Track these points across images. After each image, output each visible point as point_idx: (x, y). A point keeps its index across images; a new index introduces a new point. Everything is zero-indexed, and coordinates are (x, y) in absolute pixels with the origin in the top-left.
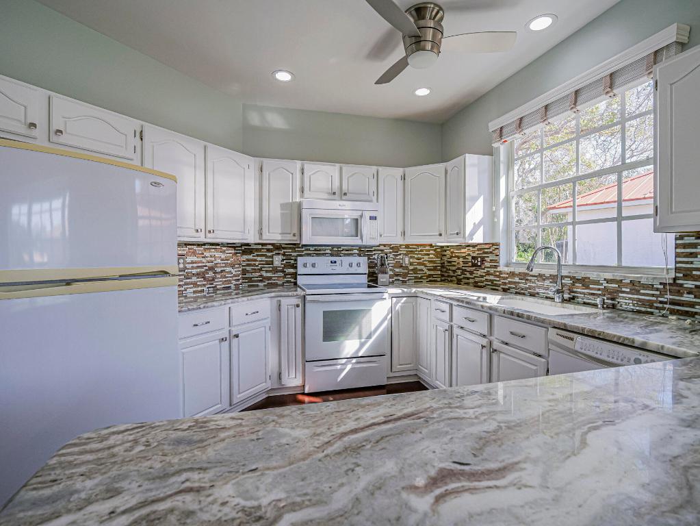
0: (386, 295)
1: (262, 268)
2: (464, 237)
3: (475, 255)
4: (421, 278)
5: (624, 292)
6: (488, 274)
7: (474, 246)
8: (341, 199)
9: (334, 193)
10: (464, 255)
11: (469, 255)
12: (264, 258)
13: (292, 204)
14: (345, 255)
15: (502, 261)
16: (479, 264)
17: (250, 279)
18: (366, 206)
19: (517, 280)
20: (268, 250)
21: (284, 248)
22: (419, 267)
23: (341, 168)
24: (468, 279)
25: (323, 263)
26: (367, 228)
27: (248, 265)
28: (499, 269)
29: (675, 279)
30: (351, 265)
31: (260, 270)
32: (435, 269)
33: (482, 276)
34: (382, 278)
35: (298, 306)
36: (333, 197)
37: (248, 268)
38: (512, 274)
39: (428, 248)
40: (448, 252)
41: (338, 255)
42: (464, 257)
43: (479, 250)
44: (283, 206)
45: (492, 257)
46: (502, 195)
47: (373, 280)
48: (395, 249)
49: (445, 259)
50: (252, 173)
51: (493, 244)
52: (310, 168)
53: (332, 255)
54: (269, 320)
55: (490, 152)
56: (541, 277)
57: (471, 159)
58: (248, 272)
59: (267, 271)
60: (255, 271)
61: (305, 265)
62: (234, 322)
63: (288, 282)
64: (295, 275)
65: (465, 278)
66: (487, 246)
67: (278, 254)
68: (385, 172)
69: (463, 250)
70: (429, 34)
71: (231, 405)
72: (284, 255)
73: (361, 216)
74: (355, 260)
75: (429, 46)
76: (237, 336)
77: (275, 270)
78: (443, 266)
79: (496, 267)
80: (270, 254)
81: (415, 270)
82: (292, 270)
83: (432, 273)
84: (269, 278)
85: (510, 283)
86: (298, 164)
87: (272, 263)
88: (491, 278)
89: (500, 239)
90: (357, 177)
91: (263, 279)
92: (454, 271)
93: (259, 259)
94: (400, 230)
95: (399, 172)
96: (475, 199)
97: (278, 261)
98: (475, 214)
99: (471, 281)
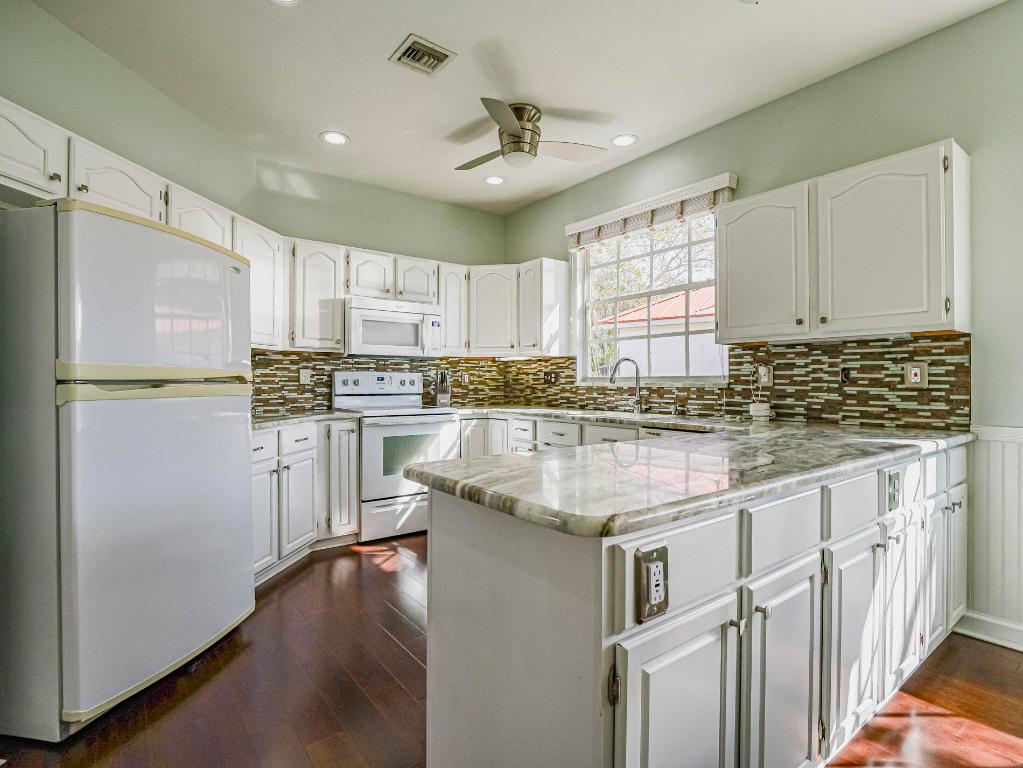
0: (456, 417)
1: (283, 386)
2: (541, 349)
3: (547, 370)
4: (483, 400)
5: (692, 399)
6: (563, 390)
7: (546, 361)
8: (396, 299)
9: (388, 291)
10: (534, 371)
11: (540, 371)
12: (286, 373)
13: (334, 302)
14: (393, 370)
15: (579, 375)
16: (553, 380)
17: (266, 402)
18: (427, 309)
19: (595, 395)
20: (293, 362)
21: (314, 360)
22: (480, 387)
23: (395, 260)
24: (540, 397)
25: (368, 380)
26: (429, 335)
27: (263, 382)
28: (576, 384)
29: (729, 384)
30: (403, 383)
31: (282, 388)
32: (497, 388)
33: (557, 394)
34: (443, 398)
35: (353, 431)
36: (386, 295)
37: (264, 387)
38: (590, 389)
39: (490, 363)
40: (514, 369)
41: (385, 370)
42: (535, 374)
43: (552, 365)
44: (323, 303)
45: (568, 372)
46: (579, 305)
47: (429, 401)
48: (454, 363)
49: (510, 376)
50: (282, 258)
51: (569, 358)
52: (357, 256)
53: (376, 369)
54: (315, 451)
55: (566, 258)
56: (620, 390)
57: (548, 263)
58: (264, 392)
59: (290, 391)
60: (274, 390)
61: (345, 383)
62: (285, 451)
63: (318, 405)
64: (329, 397)
65: (535, 398)
66: (563, 361)
67: (307, 368)
68: (446, 267)
69: (533, 366)
70: (528, 136)
71: (279, 558)
72: (314, 369)
73: (422, 321)
74: (407, 376)
75: (527, 148)
76: (288, 468)
77: (302, 389)
78: (506, 385)
79: (572, 382)
80: (294, 367)
81: (476, 391)
82: (326, 390)
83: (493, 393)
84: (294, 401)
85: (587, 399)
86: (342, 250)
87: (298, 379)
88: (567, 395)
89: (577, 352)
90: (416, 271)
91: (285, 401)
92: (522, 391)
93: (279, 373)
94: (464, 340)
95: (463, 269)
96: (551, 308)
97: (306, 377)
98: (552, 323)
99: (543, 400)
